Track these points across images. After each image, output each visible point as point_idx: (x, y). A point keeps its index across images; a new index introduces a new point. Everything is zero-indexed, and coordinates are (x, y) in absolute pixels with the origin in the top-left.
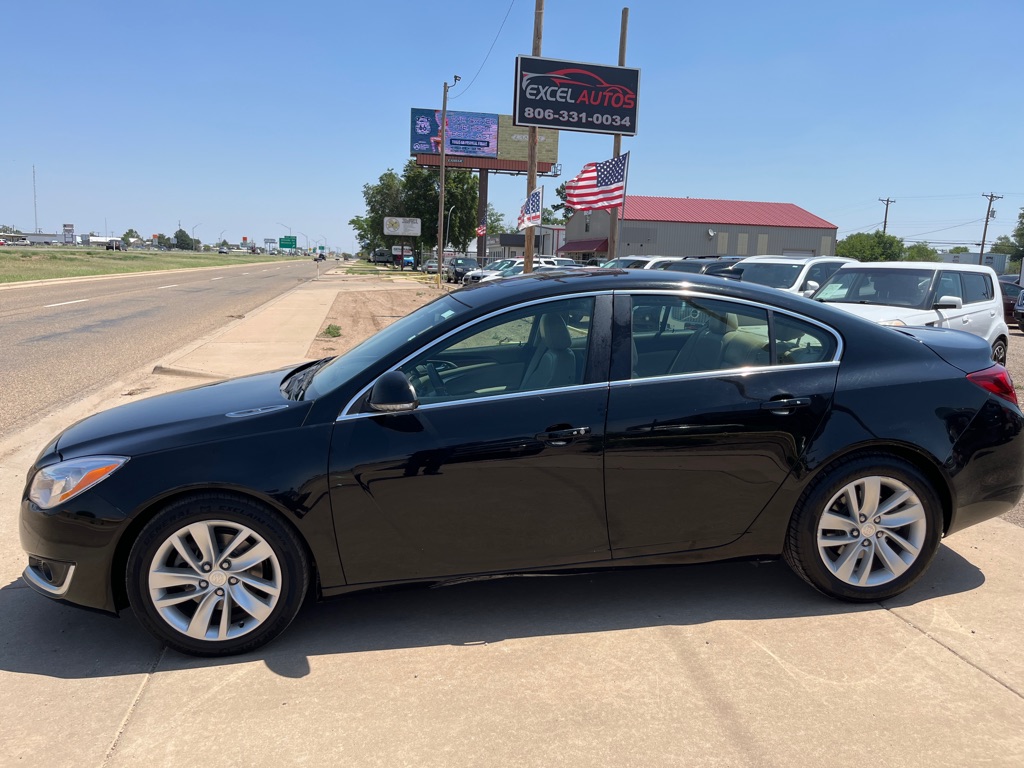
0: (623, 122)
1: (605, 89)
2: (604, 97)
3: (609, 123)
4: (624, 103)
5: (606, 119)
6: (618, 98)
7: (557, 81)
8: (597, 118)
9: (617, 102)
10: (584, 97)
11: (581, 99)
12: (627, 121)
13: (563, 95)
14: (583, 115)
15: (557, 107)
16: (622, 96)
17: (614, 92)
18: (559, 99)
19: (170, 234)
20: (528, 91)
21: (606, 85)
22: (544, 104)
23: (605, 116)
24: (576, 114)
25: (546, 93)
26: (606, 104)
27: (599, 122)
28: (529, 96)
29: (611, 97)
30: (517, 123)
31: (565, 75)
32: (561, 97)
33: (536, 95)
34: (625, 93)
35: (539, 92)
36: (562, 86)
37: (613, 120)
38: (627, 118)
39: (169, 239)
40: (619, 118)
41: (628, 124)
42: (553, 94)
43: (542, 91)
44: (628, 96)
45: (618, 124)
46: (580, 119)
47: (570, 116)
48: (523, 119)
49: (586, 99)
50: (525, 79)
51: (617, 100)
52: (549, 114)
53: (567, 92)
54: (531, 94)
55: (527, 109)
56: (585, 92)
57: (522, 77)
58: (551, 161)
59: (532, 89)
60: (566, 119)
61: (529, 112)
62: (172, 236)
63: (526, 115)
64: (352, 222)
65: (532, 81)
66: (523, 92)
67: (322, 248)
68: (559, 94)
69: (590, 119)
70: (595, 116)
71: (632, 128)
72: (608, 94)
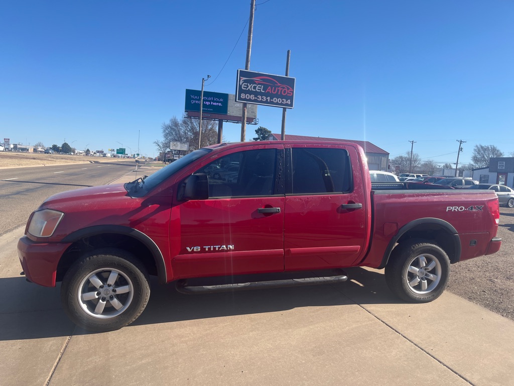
0: (287, 102)
1: (279, 87)
2: (278, 90)
3: (281, 102)
4: (288, 93)
5: (279, 100)
6: (285, 91)
7: (257, 82)
8: (275, 100)
9: (284, 93)
11: (267, 90)
12: (289, 102)
13: (259, 88)
14: (269, 98)
15: (256, 94)
16: (287, 90)
17: (283, 88)
18: (257, 90)
19: (60, 145)
20: (243, 86)
21: (279, 85)
22: (250, 92)
23: (279, 99)
24: (265, 97)
25: (251, 87)
26: (279, 94)
27: (276, 102)
28: (243, 88)
29: (281, 90)
30: (237, 100)
31: (260, 79)
32: (258, 89)
33: (246, 88)
34: (288, 89)
35: (248, 87)
36: (259, 84)
37: (283, 101)
38: (289, 100)
39: (59, 147)
40: (285, 100)
41: (289, 103)
42: (255, 88)
43: (250, 86)
44: (289, 90)
45: (285, 103)
46: (267, 100)
47: (262, 98)
48: (240, 99)
49: (270, 91)
50: (241, 80)
52: (252, 97)
53: (261, 87)
54: (244, 87)
55: (242, 94)
56: (270, 87)
58: (253, 117)
59: (245, 85)
60: (261, 99)
61: (243, 96)
62: (61, 146)
63: (241, 97)
64: (155, 142)
65: (245, 81)
66: (240, 86)
67: (138, 155)
68: (257, 88)
69: (272, 100)
70: (274, 99)
71: (291, 105)
72: (280, 89)
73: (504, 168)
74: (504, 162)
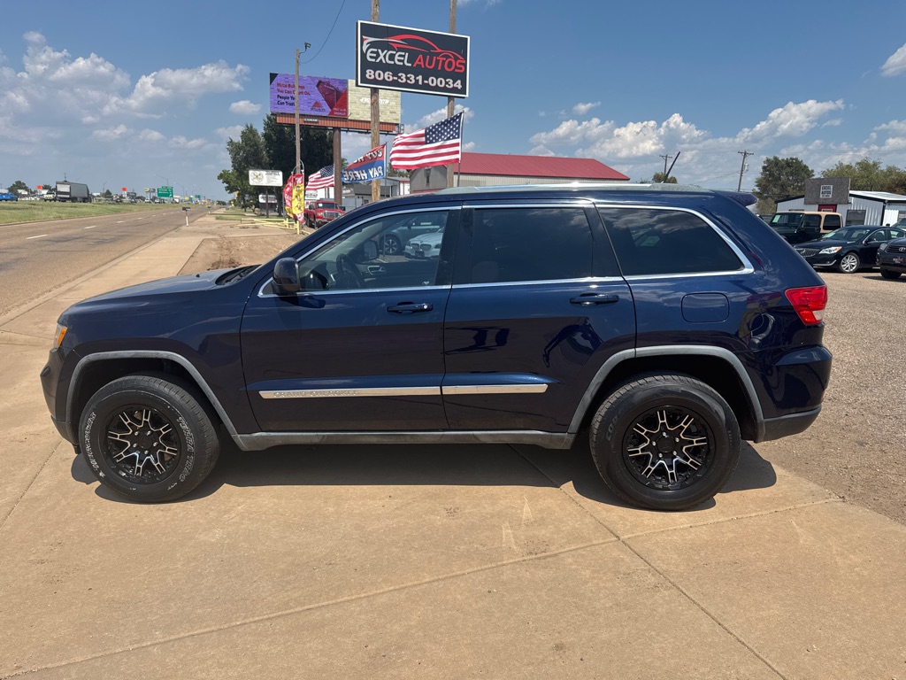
0: (455, 85)
1: (438, 54)
2: (437, 61)
3: (443, 85)
4: (456, 67)
5: (440, 82)
6: (450, 63)
7: (395, 46)
8: (432, 81)
9: (449, 66)
10: (420, 61)
11: (417, 62)
12: (458, 84)
13: (401, 58)
15: (395, 70)
16: (453, 61)
17: (447, 57)
18: (397, 63)
20: (369, 54)
21: (439, 50)
22: (383, 67)
23: (439, 79)
24: (413, 77)
25: (385, 56)
26: (439, 68)
27: (434, 84)
28: (369, 59)
29: (444, 62)
30: (359, 84)
31: (402, 40)
32: (399, 60)
33: (376, 58)
34: (456, 59)
35: (378, 55)
36: (400, 50)
37: (447, 83)
38: (459, 82)
40: (451, 81)
41: (460, 87)
42: (392, 57)
43: (382, 55)
44: (459, 61)
45: (451, 86)
46: (417, 81)
47: (407, 78)
48: (364, 80)
49: (422, 63)
50: (365, 42)
51: (450, 65)
52: (388, 76)
53: (404, 56)
54: (371, 57)
55: (368, 71)
56: (420, 56)
57: (362, 40)
59: (372, 52)
60: (404, 80)
61: (370, 74)
63: (367, 76)
65: (372, 45)
66: (364, 55)
68: (397, 58)
69: (426, 82)
70: (430, 79)
71: (463, 91)
72: (441, 59)
73: (831, 196)
74: (832, 187)
